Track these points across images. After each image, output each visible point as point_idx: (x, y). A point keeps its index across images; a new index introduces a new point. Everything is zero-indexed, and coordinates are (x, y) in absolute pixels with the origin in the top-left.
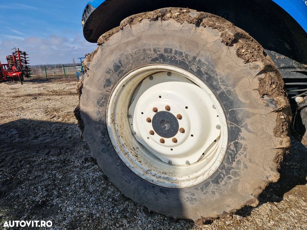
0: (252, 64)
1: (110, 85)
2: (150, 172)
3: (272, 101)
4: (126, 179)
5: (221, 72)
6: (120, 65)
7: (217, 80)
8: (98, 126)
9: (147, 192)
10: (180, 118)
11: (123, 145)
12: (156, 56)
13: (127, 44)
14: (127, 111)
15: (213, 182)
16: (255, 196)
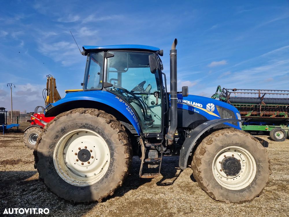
0: (116, 130)
1: (58, 138)
2: (75, 181)
3: (122, 142)
4: (62, 187)
5: (106, 132)
6: (64, 129)
7: (105, 135)
8: (47, 159)
9: (74, 192)
10: (91, 151)
11: (61, 169)
12: (81, 126)
13: (69, 121)
14: (63, 151)
15: (105, 177)
16: (121, 180)
